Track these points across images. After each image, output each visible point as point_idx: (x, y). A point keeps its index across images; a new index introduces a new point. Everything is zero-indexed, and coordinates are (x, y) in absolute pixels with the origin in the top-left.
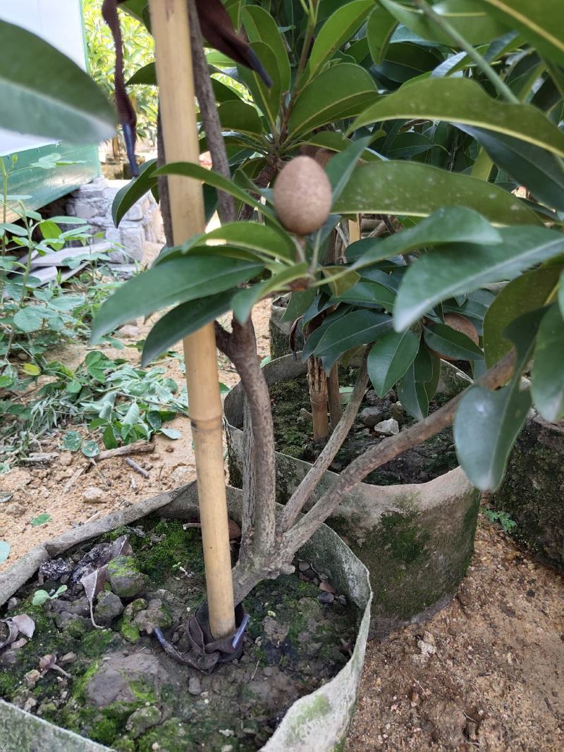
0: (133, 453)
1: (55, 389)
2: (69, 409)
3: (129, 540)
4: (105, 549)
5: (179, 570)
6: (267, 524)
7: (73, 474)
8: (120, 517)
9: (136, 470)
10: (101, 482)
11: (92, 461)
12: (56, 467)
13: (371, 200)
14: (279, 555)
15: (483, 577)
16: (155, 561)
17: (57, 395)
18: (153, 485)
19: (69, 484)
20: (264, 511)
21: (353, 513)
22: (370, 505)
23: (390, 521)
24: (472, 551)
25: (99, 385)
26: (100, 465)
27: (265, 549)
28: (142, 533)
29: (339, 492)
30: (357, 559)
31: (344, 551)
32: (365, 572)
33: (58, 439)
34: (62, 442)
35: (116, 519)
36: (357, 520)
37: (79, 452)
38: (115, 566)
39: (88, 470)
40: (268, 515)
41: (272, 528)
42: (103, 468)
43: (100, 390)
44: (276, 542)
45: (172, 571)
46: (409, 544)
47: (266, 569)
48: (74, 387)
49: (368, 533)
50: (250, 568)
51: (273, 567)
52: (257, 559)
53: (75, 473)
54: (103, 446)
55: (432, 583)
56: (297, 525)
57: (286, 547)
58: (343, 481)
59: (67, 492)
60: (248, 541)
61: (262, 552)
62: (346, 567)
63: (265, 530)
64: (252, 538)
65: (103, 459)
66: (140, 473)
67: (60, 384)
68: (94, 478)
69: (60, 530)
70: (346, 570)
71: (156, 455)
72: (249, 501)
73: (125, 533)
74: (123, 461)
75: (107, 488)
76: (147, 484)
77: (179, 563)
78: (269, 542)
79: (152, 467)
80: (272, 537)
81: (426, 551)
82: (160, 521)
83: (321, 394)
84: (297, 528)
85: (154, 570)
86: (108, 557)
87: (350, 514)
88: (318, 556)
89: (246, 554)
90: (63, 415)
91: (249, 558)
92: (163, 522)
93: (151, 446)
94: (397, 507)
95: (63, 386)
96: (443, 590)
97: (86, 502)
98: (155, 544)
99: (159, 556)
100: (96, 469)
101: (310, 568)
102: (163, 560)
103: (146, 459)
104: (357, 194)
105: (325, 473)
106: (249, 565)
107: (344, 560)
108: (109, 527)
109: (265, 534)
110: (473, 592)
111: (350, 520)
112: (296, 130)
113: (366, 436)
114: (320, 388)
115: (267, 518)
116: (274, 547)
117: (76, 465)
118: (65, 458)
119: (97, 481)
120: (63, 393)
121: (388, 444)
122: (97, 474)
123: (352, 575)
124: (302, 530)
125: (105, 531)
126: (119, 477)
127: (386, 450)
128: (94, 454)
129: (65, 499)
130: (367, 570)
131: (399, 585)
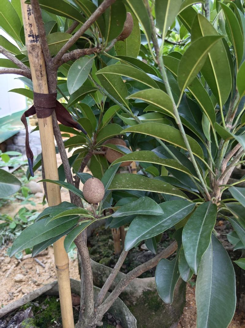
0: (38, 256)
1: (4, 226)
2: (10, 236)
3: (32, 309)
4: (21, 315)
5: (54, 322)
6: (90, 304)
7: (10, 268)
8: (28, 298)
9: (39, 264)
10: (23, 271)
11: (20, 261)
12: (3, 265)
13: (121, 186)
14: (96, 318)
15: (191, 312)
16: (44, 318)
17: (5, 229)
18: (47, 271)
19: (8, 273)
20: (89, 299)
21: (130, 291)
22: (138, 286)
23: (146, 293)
24: (185, 301)
25: (24, 224)
26: (23, 262)
27: (90, 315)
28: (38, 305)
29: (120, 289)
30: (132, 314)
31: (126, 310)
32: (135, 320)
33: (4, 250)
34: (6, 252)
35: (26, 299)
36: (132, 293)
37: (14, 257)
38: (25, 324)
39: (17, 265)
40: (90, 300)
41: (92, 306)
42: (24, 264)
43: (24, 226)
44: (94, 311)
45: (51, 323)
46: (156, 303)
47: (90, 325)
48: (12, 226)
49: (137, 299)
50: (83, 324)
51: (93, 324)
52: (86, 320)
53: (11, 267)
54: (25, 253)
55: (167, 319)
56: (103, 303)
57: (99, 314)
58: (121, 284)
59: (7, 277)
60: (83, 311)
61: (88, 317)
62: (127, 317)
63: (89, 307)
64: (84, 310)
65: (24, 259)
66: (41, 265)
67: (6, 224)
68: (20, 269)
69: (3, 297)
70: (127, 319)
71: (48, 256)
72: (83, 292)
73: (30, 306)
74: (34, 260)
75: (26, 274)
76: (44, 271)
77: (54, 319)
78: (91, 312)
79: (47, 262)
80: (92, 310)
81: (163, 305)
82: (46, 298)
83: (117, 235)
84: (104, 304)
85: (43, 323)
86: (22, 318)
87: (129, 291)
88: (116, 311)
89: (82, 318)
90: (7, 239)
91: (83, 320)
92: (48, 299)
93: (46, 252)
94: (149, 287)
95: (8, 225)
96: (173, 321)
97: (16, 282)
98: (44, 310)
99: (45, 316)
100: (21, 265)
101: (112, 318)
102: (47, 318)
103: (44, 258)
104: (116, 184)
105: (118, 273)
106: (83, 323)
107: (126, 314)
108: (23, 303)
109: (89, 309)
110: (187, 320)
111: (129, 294)
112: (100, 141)
113: (137, 251)
114: (116, 232)
115: (90, 301)
116: (94, 314)
117: (12, 263)
118: (7, 260)
119: (21, 271)
120: (8, 228)
121: (139, 269)
122: (21, 267)
123: (130, 322)
124: (105, 306)
125: (21, 305)
126: (31, 268)
127: (138, 271)
128: (20, 257)
129: (6, 281)
130: (136, 320)
131: (152, 321)
